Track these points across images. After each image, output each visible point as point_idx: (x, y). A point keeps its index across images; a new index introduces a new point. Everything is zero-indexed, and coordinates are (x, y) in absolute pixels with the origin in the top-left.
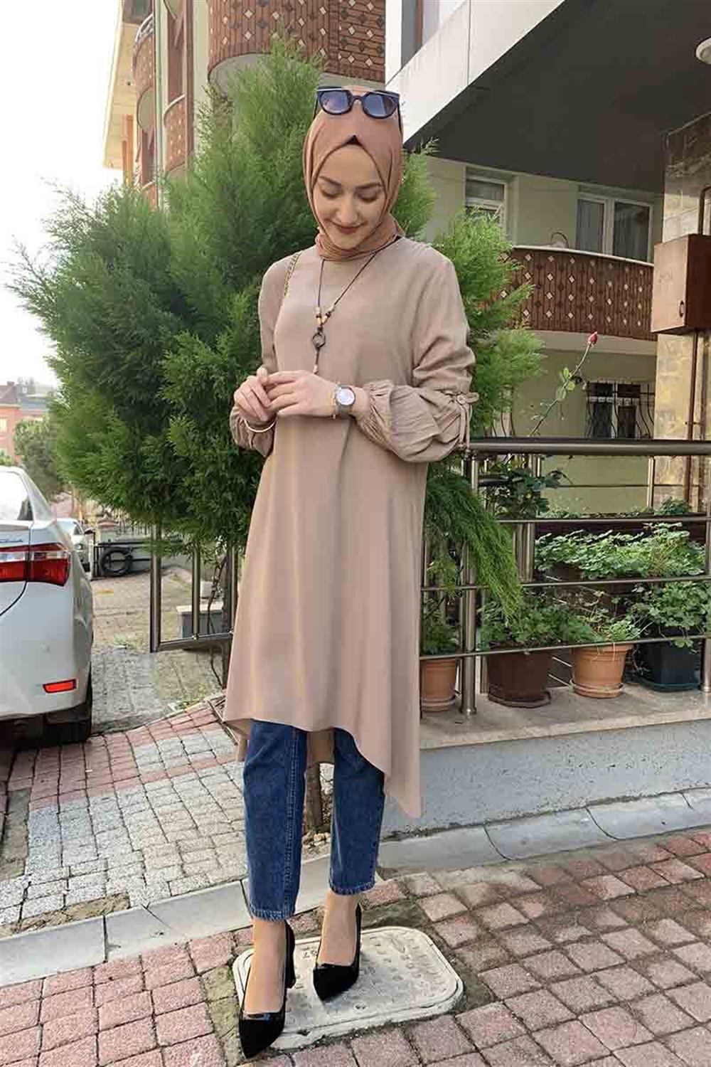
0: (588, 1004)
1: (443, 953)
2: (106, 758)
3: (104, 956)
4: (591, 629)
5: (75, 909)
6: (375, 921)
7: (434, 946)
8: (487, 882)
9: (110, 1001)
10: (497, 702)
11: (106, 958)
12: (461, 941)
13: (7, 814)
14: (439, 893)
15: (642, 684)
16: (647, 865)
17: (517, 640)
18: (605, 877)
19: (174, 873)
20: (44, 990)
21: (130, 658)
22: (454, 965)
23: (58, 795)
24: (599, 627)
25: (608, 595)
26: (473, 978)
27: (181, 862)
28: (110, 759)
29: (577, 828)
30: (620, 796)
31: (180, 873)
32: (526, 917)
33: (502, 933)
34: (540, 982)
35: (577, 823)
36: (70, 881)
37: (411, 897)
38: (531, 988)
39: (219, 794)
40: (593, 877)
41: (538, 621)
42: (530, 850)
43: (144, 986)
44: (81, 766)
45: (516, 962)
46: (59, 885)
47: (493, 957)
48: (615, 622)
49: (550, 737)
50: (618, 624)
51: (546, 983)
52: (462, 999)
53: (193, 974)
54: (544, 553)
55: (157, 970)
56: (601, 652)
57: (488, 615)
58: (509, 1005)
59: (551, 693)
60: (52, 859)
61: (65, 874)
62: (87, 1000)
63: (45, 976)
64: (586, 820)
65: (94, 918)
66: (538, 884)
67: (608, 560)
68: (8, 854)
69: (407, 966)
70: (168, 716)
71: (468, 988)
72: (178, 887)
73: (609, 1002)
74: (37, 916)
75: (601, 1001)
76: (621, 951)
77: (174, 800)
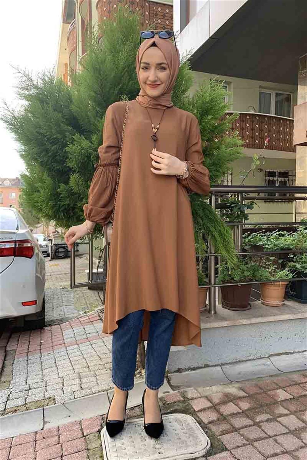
0: (272, 452)
1: (201, 427)
2: (50, 336)
3: (42, 427)
4: (270, 274)
5: (30, 404)
6: (169, 411)
7: (197, 423)
8: (222, 393)
9: (42, 449)
10: (225, 308)
11: (43, 427)
12: (210, 421)
13: (5, 361)
14: (199, 398)
15: (293, 300)
16: (299, 384)
17: (235, 279)
18: (278, 391)
19: (77, 387)
20: (12, 443)
21: (64, 293)
22: (206, 433)
23: (28, 352)
24: (273, 273)
25: (276, 259)
26: (216, 439)
27: (80, 383)
28: (52, 336)
29: (265, 367)
30: (284, 352)
31: (80, 387)
32: (241, 409)
33: (230, 417)
34: (248, 441)
35: (264, 364)
36: (29, 391)
37: (186, 400)
38: (243, 444)
39: (100, 351)
40: (273, 390)
41: (244, 271)
42: (242, 377)
43: (59, 442)
44: (39, 339)
45: (236, 431)
46: (24, 393)
47: (225, 428)
48: (280, 271)
49: (251, 324)
50: (282, 272)
51: (251, 442)
52: (210, 450)
53: (82, 436)
54: (247, 240)
55: (65, 434)
56: (274, 285)
57: (221, 268)
58: (232, 452)
59: (251, 304)
60: (22, 381)
61: (27, 388)
62: (32, 448)
63: (14, 436)
64: (269, 363)
65: (38, 409)
66: (247, 393)
67: (276, 243)
68: (3, 379)
69: (183, 433)
70: (79, 317)
71: (213, 444)
72: (78, 394)
73: (281, 451)
74: (13, 407)
75: (278, 451)
76: (287, 426)
77: (79, 354)
